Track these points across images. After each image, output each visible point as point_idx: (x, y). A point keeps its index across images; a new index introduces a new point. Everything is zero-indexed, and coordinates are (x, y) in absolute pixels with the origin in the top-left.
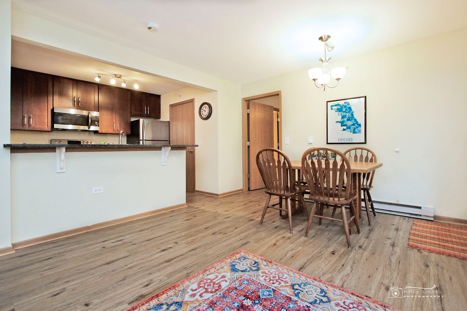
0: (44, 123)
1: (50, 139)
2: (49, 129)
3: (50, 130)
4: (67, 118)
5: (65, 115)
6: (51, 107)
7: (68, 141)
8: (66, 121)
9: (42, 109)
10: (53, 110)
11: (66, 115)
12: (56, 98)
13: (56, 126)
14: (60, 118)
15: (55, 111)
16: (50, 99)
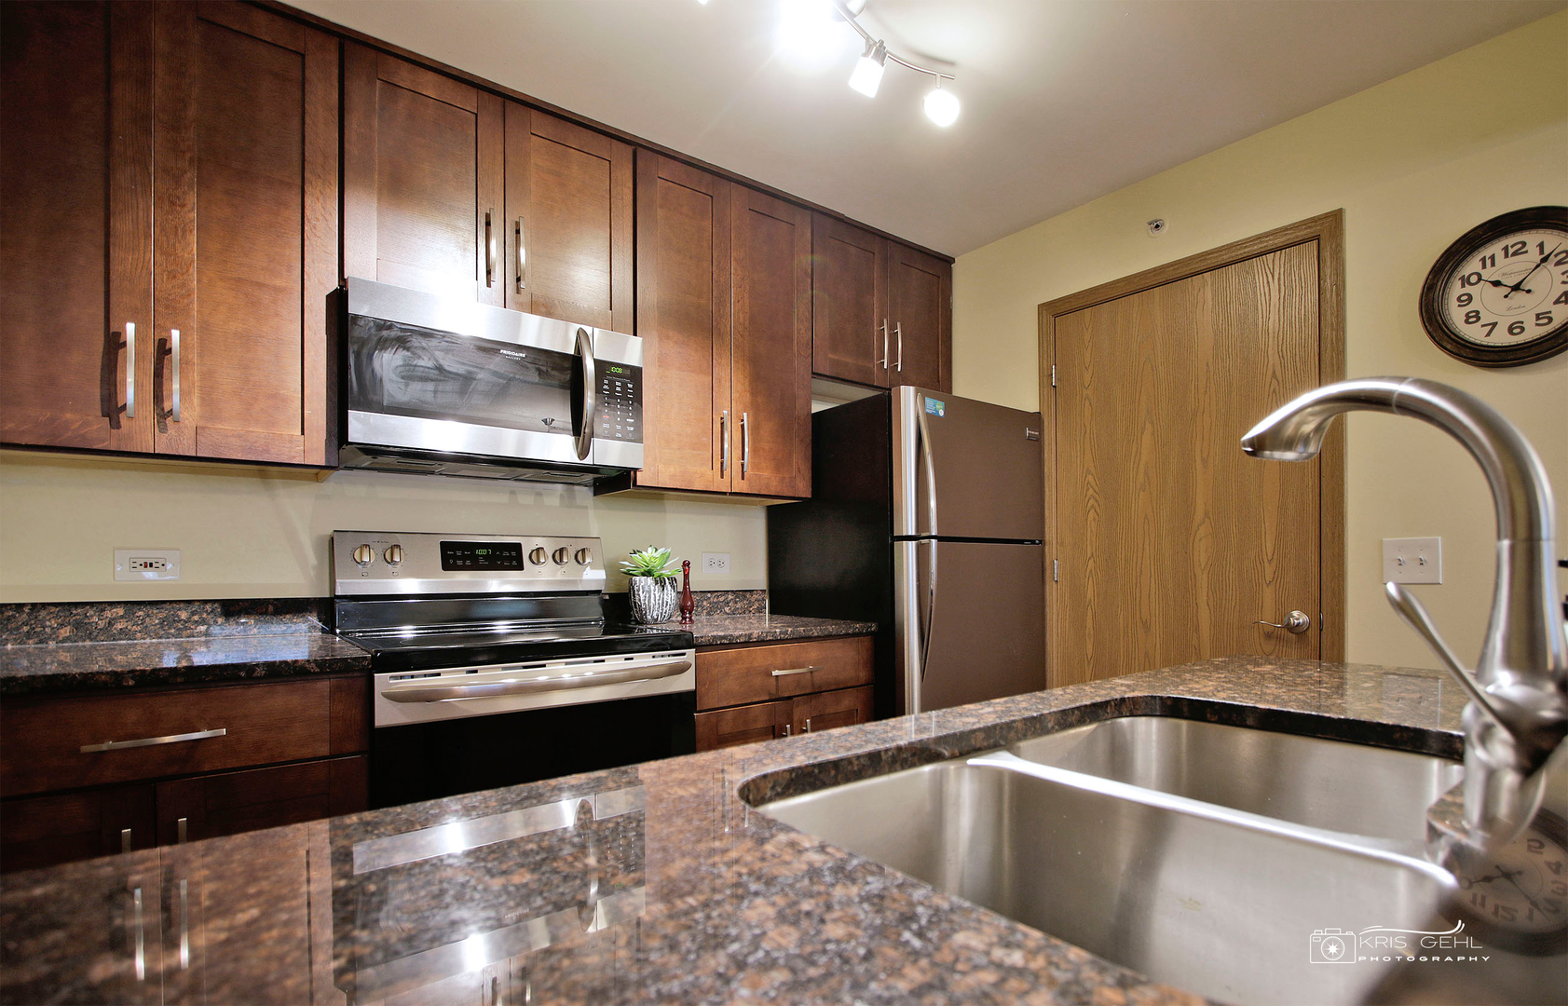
0: (277, 398)
1: (330, 532)
2: (314, 448)
3: (319, 458)
4: (440, 368)
5: (424, 343)
6: (322, 282)
7: (442, 544)
8: (430, 386)
9: (260, 285)
10: (338, 301)
11: (434, 342)
12: (364, 216)
13: (363, 427)
14: (387, 363)
15: (353, 308)
16: (321, 210)
